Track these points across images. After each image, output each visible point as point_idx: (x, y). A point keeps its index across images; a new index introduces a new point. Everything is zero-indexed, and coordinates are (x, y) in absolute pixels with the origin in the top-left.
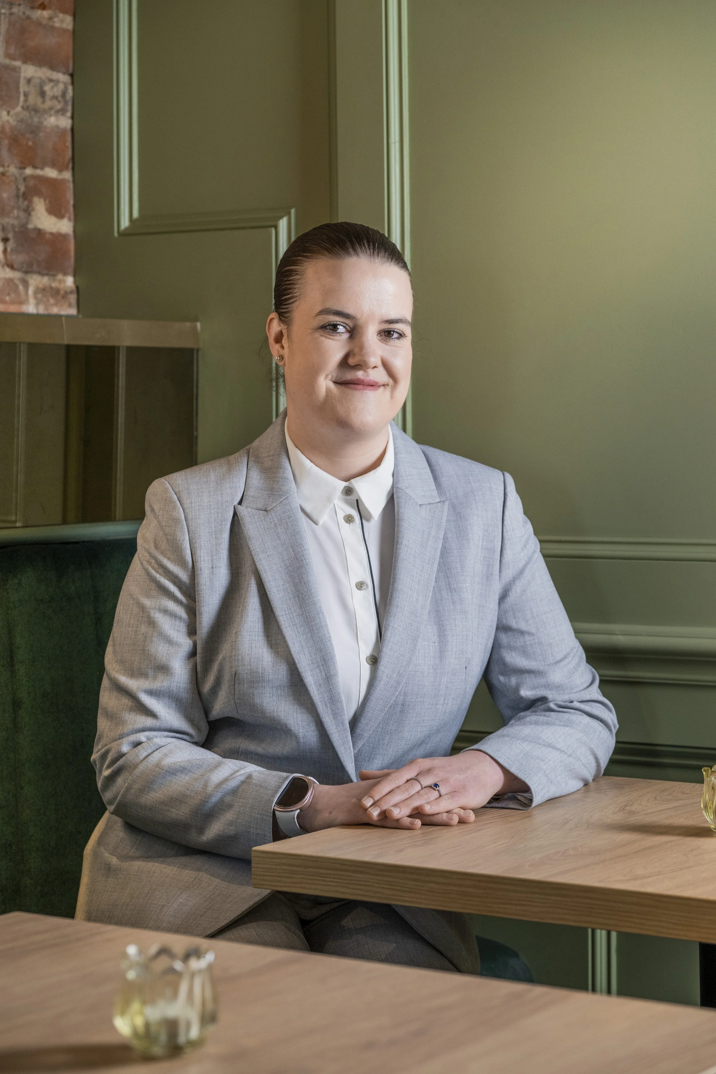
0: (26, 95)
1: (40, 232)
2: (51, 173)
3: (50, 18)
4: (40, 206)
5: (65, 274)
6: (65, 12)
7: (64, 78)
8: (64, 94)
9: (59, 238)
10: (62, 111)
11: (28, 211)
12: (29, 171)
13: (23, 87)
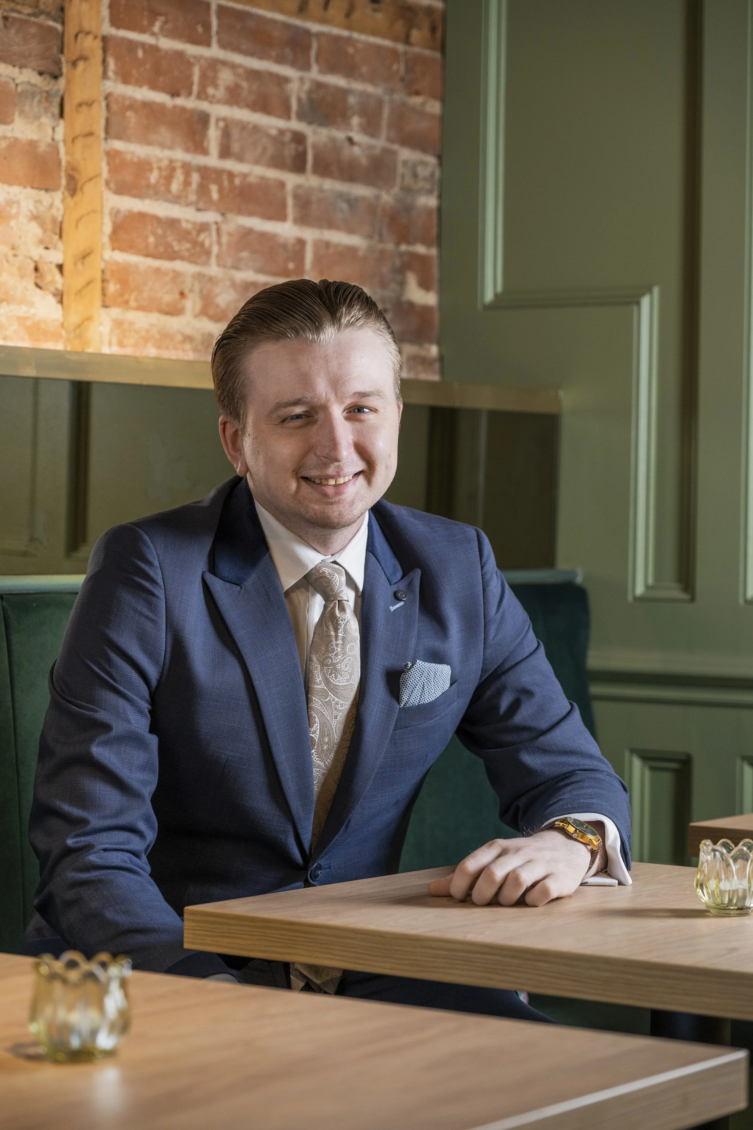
0: (403, 176)
1: (411, 305)
2: (420, 249)
3: (423, 104)
4: (412, 280)
5: (431, 342)
6: (434, 97)
7: (432, 160)
8: (432, 175)
9: (426, 310)
10: (430, 192)
11: (402, 284)
12: (404, 247)
13: (400, 170)
